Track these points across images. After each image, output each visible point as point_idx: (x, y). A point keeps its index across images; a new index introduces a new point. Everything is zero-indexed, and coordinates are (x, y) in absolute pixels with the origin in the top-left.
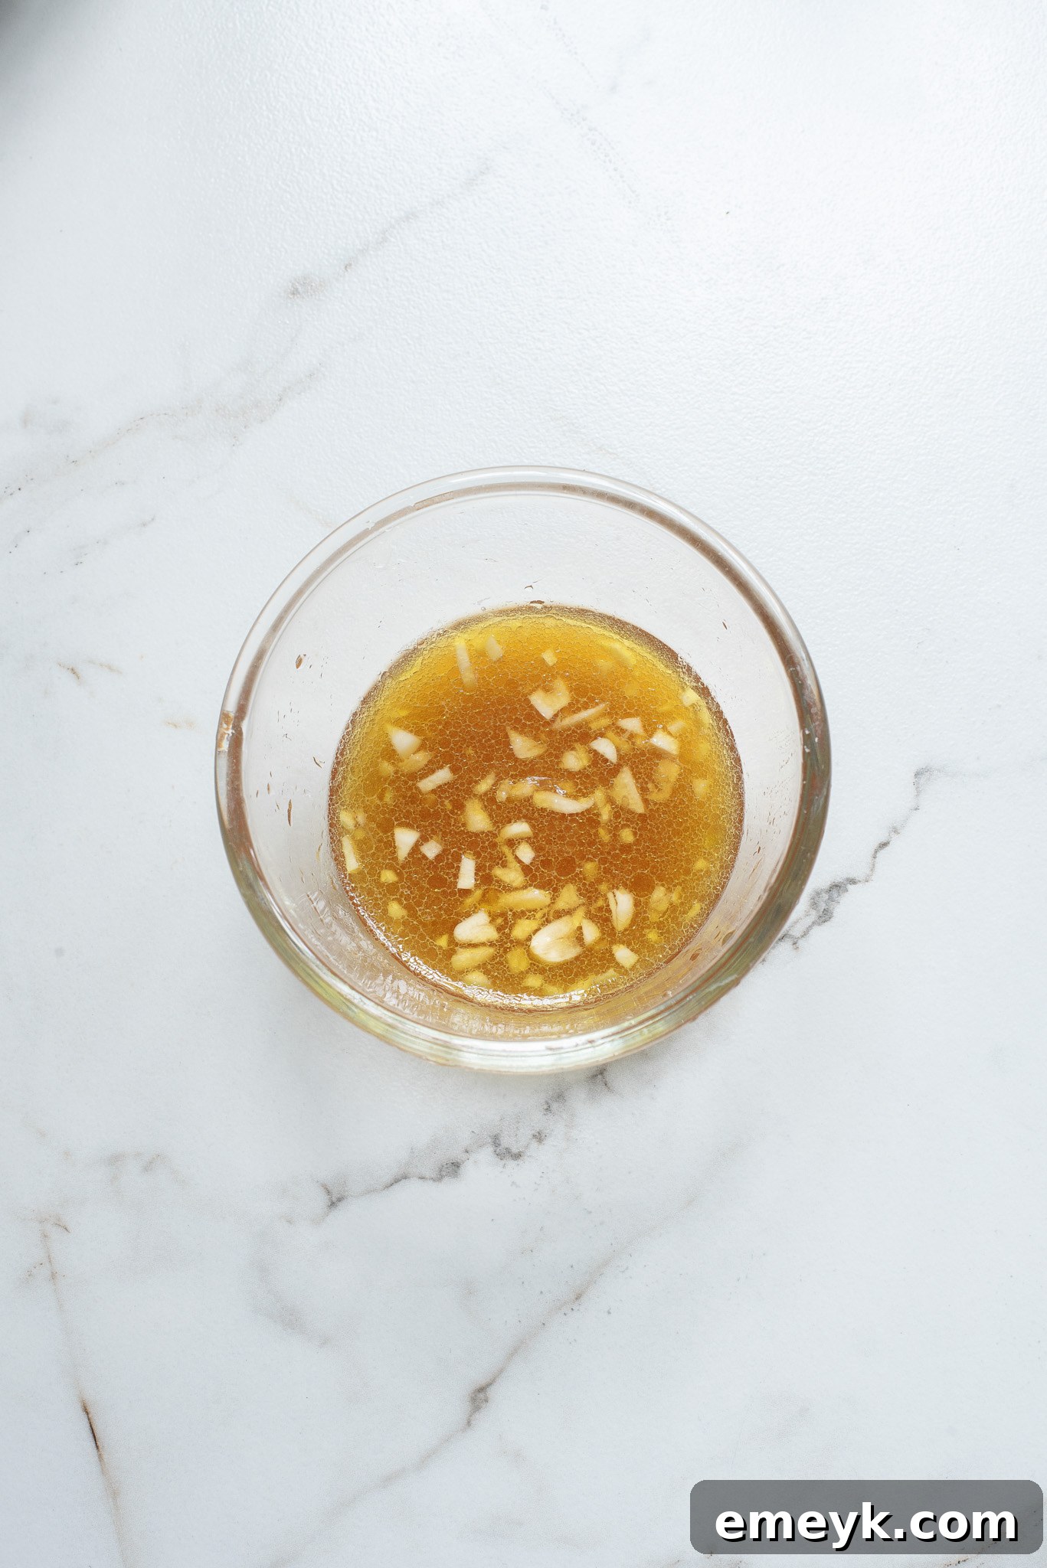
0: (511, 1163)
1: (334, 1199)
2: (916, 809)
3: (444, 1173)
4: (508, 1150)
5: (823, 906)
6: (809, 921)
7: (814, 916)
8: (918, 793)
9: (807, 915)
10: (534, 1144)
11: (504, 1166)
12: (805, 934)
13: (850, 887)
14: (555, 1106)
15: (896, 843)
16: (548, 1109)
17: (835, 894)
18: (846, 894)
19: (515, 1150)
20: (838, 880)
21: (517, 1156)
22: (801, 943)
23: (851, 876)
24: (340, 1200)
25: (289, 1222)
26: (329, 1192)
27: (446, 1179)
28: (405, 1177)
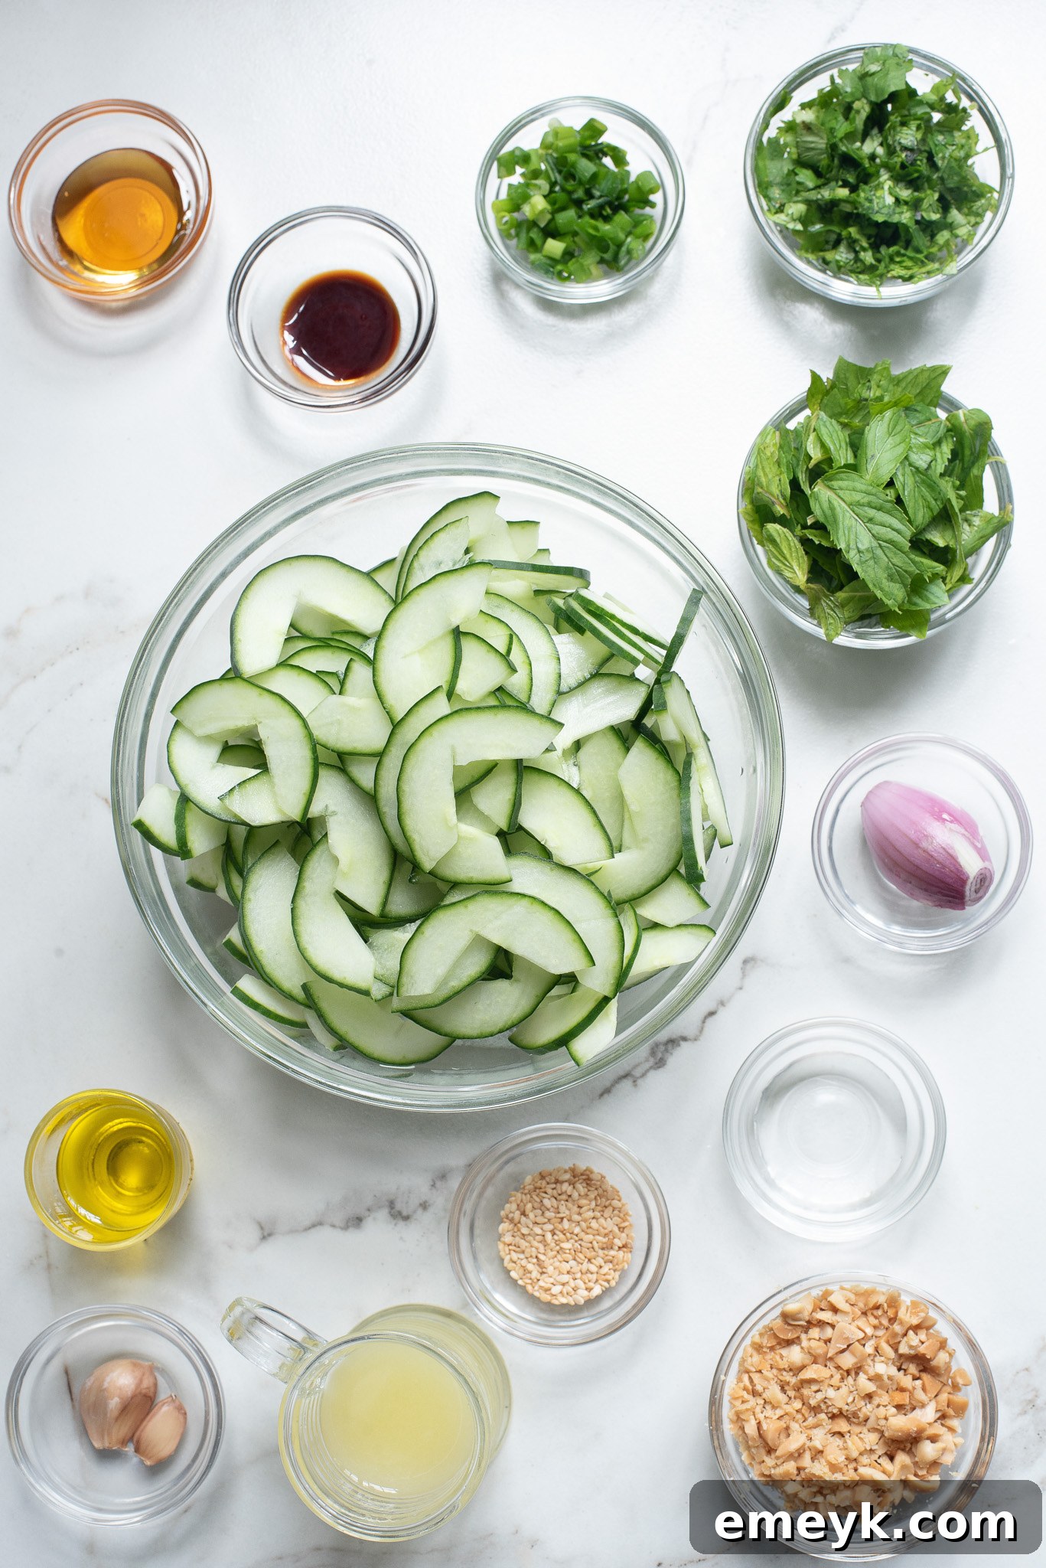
0: (401, 1223)
1: (266, 1234)
2: (741, 988)
3: (349, 1224)
4: (400, 1213)
5: (660, 1055)
6: (647, 1065)
7: (652, 1061)
8: (744, 975)
9: (647, 1060)
10: (420, 1211)
11: (395, 1225)
12: (643, 1075)
13: (682, 1043)
14: (438, 1184)
15: (722, 1014)
16: (433, 1186)
17: (670, 1046)
18: (678, 1048)
19: (405, 1214)
20: (674, 1036)
21: (407, 1218)
22: (640, 1082)
23: (684, 1035)
24: (270, 1235)
25: (230, 1247)
26: (262, 1228)
27: (351, 1229)
28: (320, 1224)
